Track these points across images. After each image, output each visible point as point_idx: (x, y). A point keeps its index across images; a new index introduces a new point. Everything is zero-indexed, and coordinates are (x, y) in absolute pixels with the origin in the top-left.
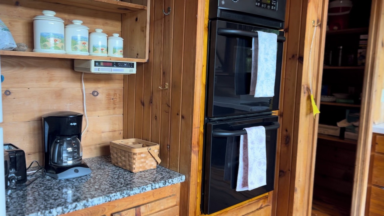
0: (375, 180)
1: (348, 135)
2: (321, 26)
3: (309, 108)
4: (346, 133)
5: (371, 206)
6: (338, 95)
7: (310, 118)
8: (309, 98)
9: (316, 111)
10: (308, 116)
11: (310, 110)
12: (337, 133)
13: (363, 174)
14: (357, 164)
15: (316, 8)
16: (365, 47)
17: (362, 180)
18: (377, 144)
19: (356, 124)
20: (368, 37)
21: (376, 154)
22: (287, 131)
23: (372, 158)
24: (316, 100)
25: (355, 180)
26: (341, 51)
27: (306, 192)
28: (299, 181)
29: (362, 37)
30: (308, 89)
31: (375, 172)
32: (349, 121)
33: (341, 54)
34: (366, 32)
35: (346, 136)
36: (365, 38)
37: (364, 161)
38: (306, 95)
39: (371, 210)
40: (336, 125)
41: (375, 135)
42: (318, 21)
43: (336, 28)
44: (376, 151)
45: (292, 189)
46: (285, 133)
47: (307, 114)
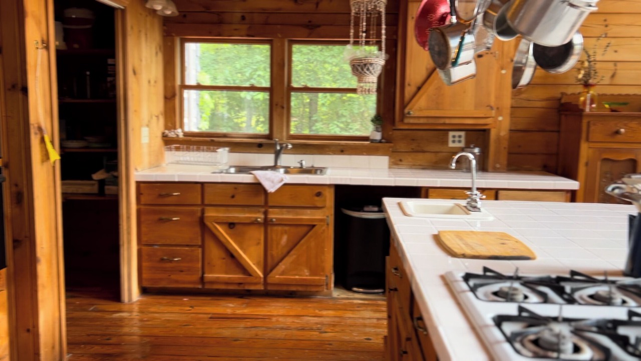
0: (144, 239)
1: (109, 189)
2: (47, 48)
3: (44, 153)
4: (106, 187)
5: (144, 271)
6: (91, 139)
7: (47, 167)
8: (42, 140)
9: (55, 156)
10: (45, 164)
11: (46, 156)
12: (95, 189)
13: (129, 233)
14: (121, 222)
15: (38, 23)
16: (114, 75)
17: (129, 242)
18: (142, 194)
19: (115, 174)
20: (115, 61)
21: (142, 207)
22: (16, 185)
23: (139, 212)
24: (52, 142)
25: (121, 243)
26: (88, 78)
27: (54, 262)
28: (42, 248)
29: (110, 61)
30: (40, 129)
31: (144, 229)
32: (108, 171)
33: (88, 82)
34: (113, 55)
35: (107, 192)
36: (113, 63)
37: (129, 218)
38: (39, 137)
39: (144, 276)
40: (91, 179)
41: (139, 184)
42: (43, 42)
43: (76, 46)
44: (142, 203)
45: (33, 260)
46: (14, 189)
47: (43, 161)
